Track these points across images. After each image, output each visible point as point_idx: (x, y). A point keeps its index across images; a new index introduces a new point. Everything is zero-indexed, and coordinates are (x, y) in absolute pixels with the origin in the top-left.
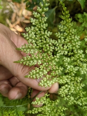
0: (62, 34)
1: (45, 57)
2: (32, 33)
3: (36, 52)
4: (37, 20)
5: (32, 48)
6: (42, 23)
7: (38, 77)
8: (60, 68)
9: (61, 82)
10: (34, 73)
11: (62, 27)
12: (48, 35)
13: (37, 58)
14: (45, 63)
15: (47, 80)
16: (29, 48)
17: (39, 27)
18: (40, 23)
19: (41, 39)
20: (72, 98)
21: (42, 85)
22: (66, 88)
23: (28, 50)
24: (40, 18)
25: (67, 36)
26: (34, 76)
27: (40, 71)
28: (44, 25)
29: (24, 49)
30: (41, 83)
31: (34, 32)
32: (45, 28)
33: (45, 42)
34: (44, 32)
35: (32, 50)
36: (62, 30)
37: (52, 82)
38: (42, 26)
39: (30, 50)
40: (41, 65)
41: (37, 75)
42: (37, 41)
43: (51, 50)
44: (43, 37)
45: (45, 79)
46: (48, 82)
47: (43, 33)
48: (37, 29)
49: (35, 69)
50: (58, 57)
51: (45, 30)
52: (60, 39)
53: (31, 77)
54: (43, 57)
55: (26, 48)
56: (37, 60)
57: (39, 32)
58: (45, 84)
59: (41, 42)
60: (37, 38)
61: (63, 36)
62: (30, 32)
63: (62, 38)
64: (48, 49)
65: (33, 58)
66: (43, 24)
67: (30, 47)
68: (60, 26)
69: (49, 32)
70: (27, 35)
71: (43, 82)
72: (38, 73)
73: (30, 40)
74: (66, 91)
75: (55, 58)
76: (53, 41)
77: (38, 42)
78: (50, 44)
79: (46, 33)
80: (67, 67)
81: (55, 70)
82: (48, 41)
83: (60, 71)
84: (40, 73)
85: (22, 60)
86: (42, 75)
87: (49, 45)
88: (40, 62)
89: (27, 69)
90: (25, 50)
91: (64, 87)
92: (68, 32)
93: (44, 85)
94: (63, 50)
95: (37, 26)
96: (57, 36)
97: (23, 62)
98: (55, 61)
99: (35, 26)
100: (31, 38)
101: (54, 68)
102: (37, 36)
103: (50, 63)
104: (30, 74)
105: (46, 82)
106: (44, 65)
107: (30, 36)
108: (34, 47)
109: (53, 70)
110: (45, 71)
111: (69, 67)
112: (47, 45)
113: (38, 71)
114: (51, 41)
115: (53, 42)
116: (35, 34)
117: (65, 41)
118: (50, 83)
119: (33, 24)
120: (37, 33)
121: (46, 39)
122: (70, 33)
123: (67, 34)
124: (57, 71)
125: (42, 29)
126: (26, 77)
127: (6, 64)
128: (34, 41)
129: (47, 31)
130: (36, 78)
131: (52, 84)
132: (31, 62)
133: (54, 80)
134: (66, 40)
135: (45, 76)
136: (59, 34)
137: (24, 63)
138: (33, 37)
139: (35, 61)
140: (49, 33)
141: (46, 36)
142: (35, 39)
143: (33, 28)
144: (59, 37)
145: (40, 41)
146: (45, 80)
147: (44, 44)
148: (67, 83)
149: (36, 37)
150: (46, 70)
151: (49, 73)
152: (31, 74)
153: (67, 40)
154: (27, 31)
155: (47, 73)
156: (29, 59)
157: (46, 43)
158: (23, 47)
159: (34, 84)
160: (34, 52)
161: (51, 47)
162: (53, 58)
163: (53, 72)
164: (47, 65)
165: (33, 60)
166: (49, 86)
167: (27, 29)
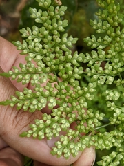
0: (100, 40)
1: (64, 91)
2: (36, 40)
3: (45, 80)
4: (45, 13)
5: (36, 72)
6: (55, 20)
7: (50, 135)
8: (97, 115)
9: (101, 145)
10: (41, 126)
11: (100, 24)
12: (70, 44)
13: (47, 93)
14: (65, 105)
15: (69, 142)
16: (28, 72)
17: (50, 27)
18: (51, 19)
19: (55, 52)
21: (59, 153)
23: (27, 77)
24: (52, 8)
25: (111, 43)
26: (41, 133)
27: (53, 122)
28: (61, 22)
29: (17, 74)
30: (55, 149)
31: (38, 37)
32: (61, 28)
33: (62, 58)
34: (61, 38)
35: (35, 77)
36: (99, 31)
37: (79, 145)
38: (56, 25)
39: (31, 78)
40: (55, 108)
41: (48, 131)
42: (46, 56)
43: (77, 76)
44: (58, 49)
45: (65, 140)
46: (72, 146)
47: (58, 40)
48: (46, 32)
49: (42, 118)
50: (92, 90)
51: (61, 34)
52: (96, 49)
53: (35, 135)
54: (60, 90)
55: (22, 73)
56: (47, 97)
57: (50, 37)
58: (65, 151)
59: (55, 58)
60: (45, 51)
61: (103, 44)
62: (30, 38)
63: (101, 47)
64: (70, 72)
65: (38, 94)
66: (58, 20)
67: (31, 70)
68: (95, 22)
69: (71, 38)
70: (25, 45)
71: (60, 146)
72: (49, 126)
73: (31, 55)
75: (85, 93)
77: (48, 59)
78: (75, 62)
79: (65, 39)
80: (114, 112)
81: (87, 120)
82: (70, 56)
83: (96, 121)
84: (54, 126)
85: (14, 99)
86: (59, 130)
87: (73, 66)
88: (53, 103)
89: (26, 117)
90: (20, 77)
92: (113, 34)
93: (63, 154)
94: (103, 74)
95: (46, 24)
96: (90, 43)
97: (16, 104)
98: (87, 100)
99: (40, 25)
100: (33, 52)
101: (85, 116)
102: (46, 46)
103: (75, 104)
104: (32, 129)
105: (67, 146)
106: (61, 109)
107: (30, 47)
108: (39, 69)
109: (83, 118)
110: (63, 121)
111: (118, 111)
112: (68, 65)
113: (48, 122)
114: (76, 55)
115: (80, 59)
116: (42, 42)
117: (107, 53)
118: (77, 149)
119: (37, 20)
120: (45, 40)
121: (64, 52)
122: (117, 36)
123: (110, 39)
124: (90, 122)
125: (56, 32)
126: (23, 135)
128: (39, 57)
129: (66, 35)
130: (46, 138)
131: (82, 151)
132: (35, 102)
133: (84, 142)
134: (110, 51)
135: (64, 133)
136: (94, 39)
137: (19, 105)
138: (37, 49)
139: (43, 100)
140: (71, 41)
141: (64, 47)
142: (40, 53)
143: (36, 29)
144: (94, 46)
145: (52, 56)
146: (65, 143)
147: (62, 62)
149: (43, 48)
150: (67, 118)
151: (72, 126)
152: (35, 129)
154: (24, 35)
155: (68, 125)
156: (28, 96)
157: (66, 61)
158: (16, 71)
160: (40, 81)
161: (76, 70)
162: (80, 92)
163: (82, 123)
164: (68, 109)
165: (37, 98)
166: (73, 154)
167: (25, 32)
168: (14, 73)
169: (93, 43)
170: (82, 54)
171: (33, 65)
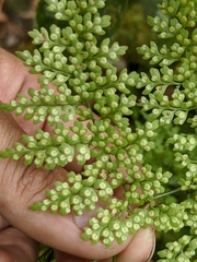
0: (164, 50)
1: (103, 135)
2: (56, 49)
3: (71, 117)
4: (72, 3)
5: (56, 103)
6: (89, 15)
7: (79, 207)
8: (160, 175)
9: (165, 224)
10: (65, 193)
11: (164, 24)
12: (114, 56)
13: (75, 138)
14: (105, 158)
15: (112, 219)
16: (43, 103)
17: (81, 27)
18: (83, 13)
19: (87, 70)
21: (95, 237)
22: (186, 248)
23: (42, 111)
25: (183, 55)
26: (65, 205)
27: (85, 186)
28: (98, 19)
29: (24, 107)
30: (88, 231)
31: (60, 44)
32: (99, 30)
33: (101, 80)
34: (99, 45)
35: (54, 111)
36: (163, 35)
37: (129, 224)
38: (89, 24)
40: (88, 162)
41: (76, 200)
42: (73, 77)
43: (126, 110)
44: (93, 64)
45: (105, 215)
46: (116, 226)
47: (95, 49)
48: (73, 36)
49: (66, 180)
50: (151, 134)
53: (54, 208)
54: (97, 134)
55: (33, 105)
56: (75, 145)
57: (80, 45)
58: (106, 233)
59: (89, 80)
60: (71, 68)
61: (169, 57)
62: (46, 45)
63: (166, 62)
64: (115, 104)
65: (60, 139)
66: (93, 15)
67: (47, 99)
68: (156, 20)
69: (116, 46)
70: (37, 57)
71: (96, 226)
72: (79, 193)
73: (48, 74)
75: (138, 138)
76: (131, 78)
77: (76, 81)
78: (122, 87)
79: (105, 48)
80: (186, 169)
81: (142, 183)
82: (114, 77)
83: (158, 184)
84: (87, 193)
85: (20, 147)
86: (95, 199)
87: (119, 93)
88: (85, 153)
89: (39, 178)
90: (30, 111)
91: (176, 246)
92: (187, 41)
93: (102, 238)
94: (169, 107)
95: (73, 23)
96: (147, 56)
97: (22, 155)
99: (63, 24)
100: (51, 68)
101: (138, 176)
102: (74, 60)
103: (121, 157)
104: (49, 198)
105: (108, 226)
106: (99, 164)
107: (47, 60)
108: (62, 98)
109: (135, 180)
110: (103, 185)
112: (111, 92)
113: (77, 186)
114: (125, 75)
115: (132, 82)
116: (66, 53)
117: (176, 73)
118: (125, 230)
119: (59, 16)
120: (72, 50)
122: (193, 44)
123: (181, 49)
124: (148, 186)
125: (90, 36)
126: (34, 208)
128: (61, 79)
129: (107, 41)
130: (73, 213)
131: (133, 234)
132: (54, 153)
133: (137, 219)
134: (181, 69)
135: (103, 204)
136: (154, 48)
137: (28, 157)
138: (58, 65)
139: (68, 150)
140: (116, 51)
141: (104, 61)
142: (64, 72)
143: (56, 30)
144: (155, 59)
145: (84, 76)
146: (105, 220)
147: (100, 87)
148: (186, 230)
149: (69, 63)
150: (108, 180)
151: (118, 192)
152: (55, 198)
153: (185, 71)
154: (36, 41)
155: (110, 191)
156: (44, 142)
157: (107, 86)
158: (23, 101)
160: (64, 118)
161: (125, 100)
162: (131, 137)
163: (134, 188)
164: (110, 165)
165: (58, 146)
166: (118, 240)
167: (37, 36)
168: (19, 105)
169: (152, 55)
170: (134, 73)
171: (51, 92)
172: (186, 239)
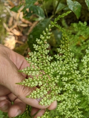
0: (61, 56)
1: (46, 79)
2: (35, 57)
3: (38, 74)
4: (40, 47)
5: (34, 70)
6: (44, 50)
7: (39, 97)
8: (59, 88)
9: (60, 99)
10: (35, 93)
12: (50, 60)
13: (38, 79)
14: (46, 84)
15: (47, 99)
16: (30, 70)
17: (42, 52)
18: (42, 49)
20: (69, 113)
22: (64, 104)
23: (30, 72)
24: (43, 45)
25: (65, 58)
26: (35, 96)
27: (40, 91)
28: (46, 51)
29: (26, 71)
30: (41, 102)
32: (46, 53)
33: (46, 65)
36: (61, 53)
37: (51, 100)
38: (44, 52)
39: (32, 73)
40: (41, 86)
41: (38, 95)
42: (39, 64)
43: (52, 73)
44: (44, 61)
45: (45, 98)
46: (48, 101)
47: (45, 58)
48: (40, 54)
49: (35, 90)
50: (58, 79)
51: (46, 55)
52: (59, 60)
53: (32, 97)
54: (44, 79)
56: (38, 81)
57: (41, 56)
58: (45, 103)
60: (38, 62)
61: (62, 58)
62: (32, 56)
64: (49, 71)
67: (32, 69)
68: (59, 49)
69: (50, 57)
70: (30, 59)
71: (43, 101)
72: (39, 93)
73: (32, 63)
74: (64, 107)
75: (55, 80)
78: (51, 67)
79: (47, 57)
83: (59, 91)
84: (41, 93)
85: (24, 82)
86: (43, 95)
88: (41, 83)
90: (27, 72)
91: (62, 104)
92: (67, 55)
93: (44, 104)
94: (61, 70)
95: (40, 51)
96: (56, 57)
97: (24, 84)
98: (55, 83)
99: (37, 51)
101: (54, 89)
102: (39, 60)
103: (50, 84)
104: (31, 94)
106: (44, 86)
107: (32, 60)
108: (36, 69)
110: (45, 91)
112: (48, 68)
116: (37, 58)
117: (63, 62)
118: (50, 102)
119: (36, 49)
120: (39, 57)
121: (47, 63)
123: (65, 56)
124: (56, 91)
125: (44, 54)
126: (27, 97)
127: (8, 85)
128: (36, 64)
130: (37, 98)
132: (33, 83)
133: (53, 99)
135: (45, 96)
137: (26, 84)
138: (35, 61)
139: (37, 83)
141: (47, 61)
143: (35, 53)
145: (42, 64)
146: (45, 100)
147: (45, 67)
148: (64, 100)
151: (49, 92)
152: (33, 94)
153: (66, 62)
155: (47, 93)
156: (30, 81)
158: (25, 70)
159: (34, 103)
160: (36, 74)
161: (52, 70)
162: (53, 79)
163: (53, 92)
164: (47, 86)
165: (34, 81)
166: (48, 104)
167: (30, 54)
169: (58, 57)
171: (33, 67)
172: (64, 102)
